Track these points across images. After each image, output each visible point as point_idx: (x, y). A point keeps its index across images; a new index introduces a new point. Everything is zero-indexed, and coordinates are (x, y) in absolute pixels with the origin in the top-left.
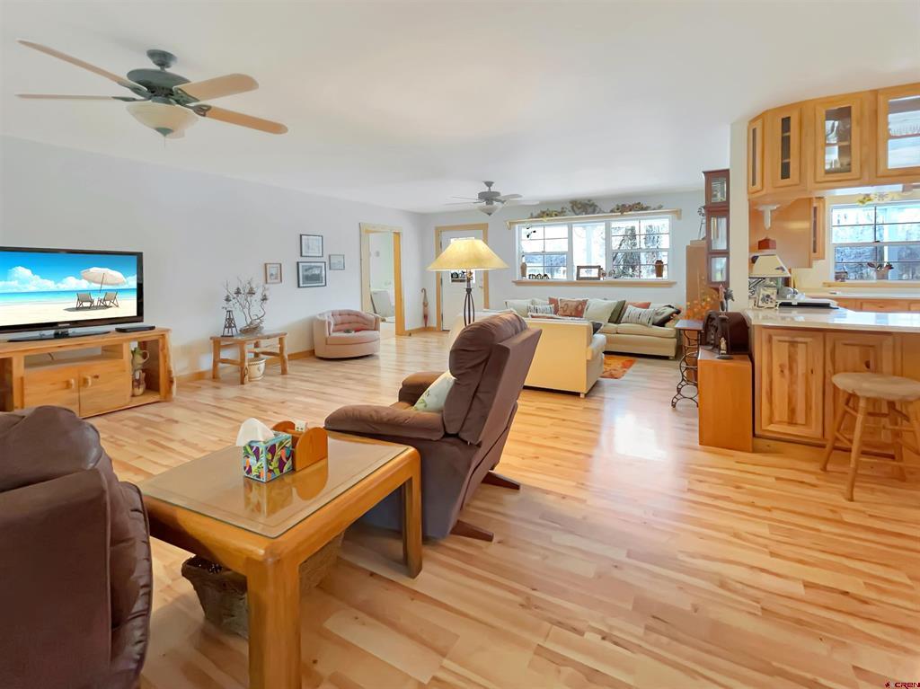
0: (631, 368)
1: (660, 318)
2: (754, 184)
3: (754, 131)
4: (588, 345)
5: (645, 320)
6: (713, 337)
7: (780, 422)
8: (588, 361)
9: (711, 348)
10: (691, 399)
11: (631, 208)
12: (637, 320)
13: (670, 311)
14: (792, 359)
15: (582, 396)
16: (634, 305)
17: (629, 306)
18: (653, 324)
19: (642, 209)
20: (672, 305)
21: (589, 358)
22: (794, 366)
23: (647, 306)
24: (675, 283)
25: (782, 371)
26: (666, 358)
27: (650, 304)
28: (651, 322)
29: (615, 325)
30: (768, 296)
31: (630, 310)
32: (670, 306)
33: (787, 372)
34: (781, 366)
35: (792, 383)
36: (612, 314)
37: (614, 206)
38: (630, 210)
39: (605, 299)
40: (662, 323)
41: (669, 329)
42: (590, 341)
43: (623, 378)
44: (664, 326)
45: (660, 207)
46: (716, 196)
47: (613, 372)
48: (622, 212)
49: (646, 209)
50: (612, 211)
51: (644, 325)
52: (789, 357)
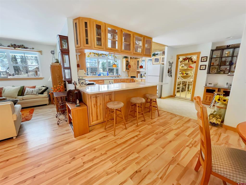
0: (34, 113)
1: (41, 91)
2: (77, 44)
3: (76, 23)
4: (13, 114)
5: (35, 93)
6: (71, 99)
7: (95, 121)
8: (14, 121)
9: (71, 103)
10: (64, 120)
11: (19, 47)
12: (32, 93)
13: (44, 88)
14: (96, 102)
15: (14, 138)
16: (28, 87)
17: (26, 88)
18: (39, 94)
19: (25, 48)
20: (44, 86)
21: (15, 119)
22: (97, 104)
23: (34, 87)
24: (44, 78)
25: (94, 106)
26: (46, 105)
27: (35, 86)
28: (38, 93)
29: (21, 97)
30: (83, 82)
31: (27, 89)
32: (43, 86)
33: (95, 106)
34: (94, 105)
35: (97, 109)
36: (19, 92)
37: (9, 44)
38: (19, 48)
39: (13, 86)
40: (42, 93)
41: (45, 94)
42: (14, 111)
43: (32, 119)
44: (43, 94)
45: (33, 49)
46: (64, 46)
47: (27, 118)
48: (15, 47)
49: (27, 48)
50: (8, 46)
51: (36, 95)
52: (96, 101)
